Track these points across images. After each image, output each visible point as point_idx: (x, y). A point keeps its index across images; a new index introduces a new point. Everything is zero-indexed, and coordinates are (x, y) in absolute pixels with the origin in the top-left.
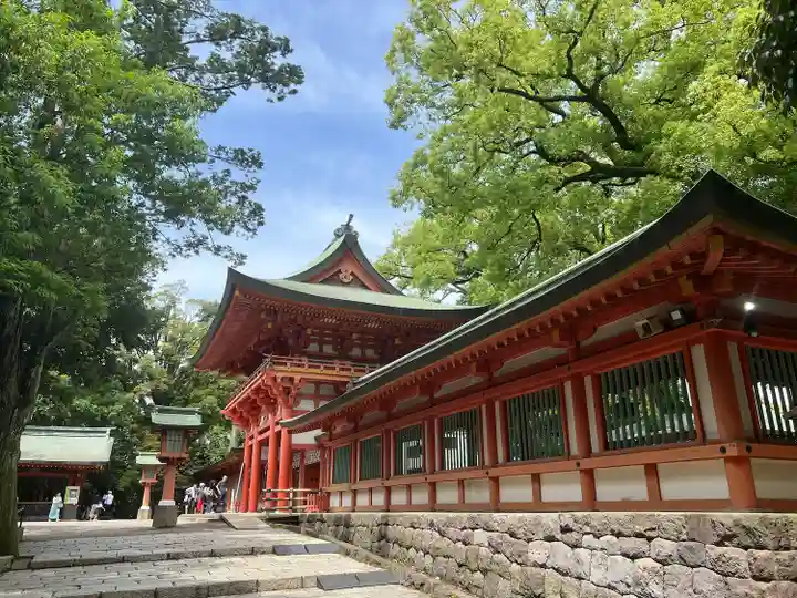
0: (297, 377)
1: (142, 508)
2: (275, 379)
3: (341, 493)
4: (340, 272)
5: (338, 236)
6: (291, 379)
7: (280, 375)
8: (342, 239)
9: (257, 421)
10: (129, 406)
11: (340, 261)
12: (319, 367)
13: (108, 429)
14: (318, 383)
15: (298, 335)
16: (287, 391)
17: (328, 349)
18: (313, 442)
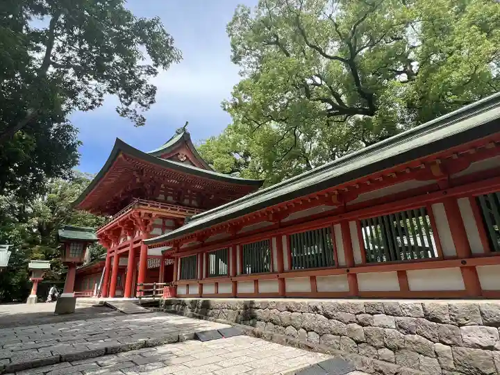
0: (154, 214)
1: (31, 296)
2: (140, 214)
3: (188, 285)
4: (179, 154)
5: (179, 134)
6: (150, 215)
7: (143, 212)
8: (180, 136)
9: (117, 242)
10: (22, 231)
11: (179, 148)
12: (167, 208)
13: (7, 246)
14: (164, 218)
15: (153, 189)
16: (146, 222)
17: (170, 198)
18: (160, 254)
